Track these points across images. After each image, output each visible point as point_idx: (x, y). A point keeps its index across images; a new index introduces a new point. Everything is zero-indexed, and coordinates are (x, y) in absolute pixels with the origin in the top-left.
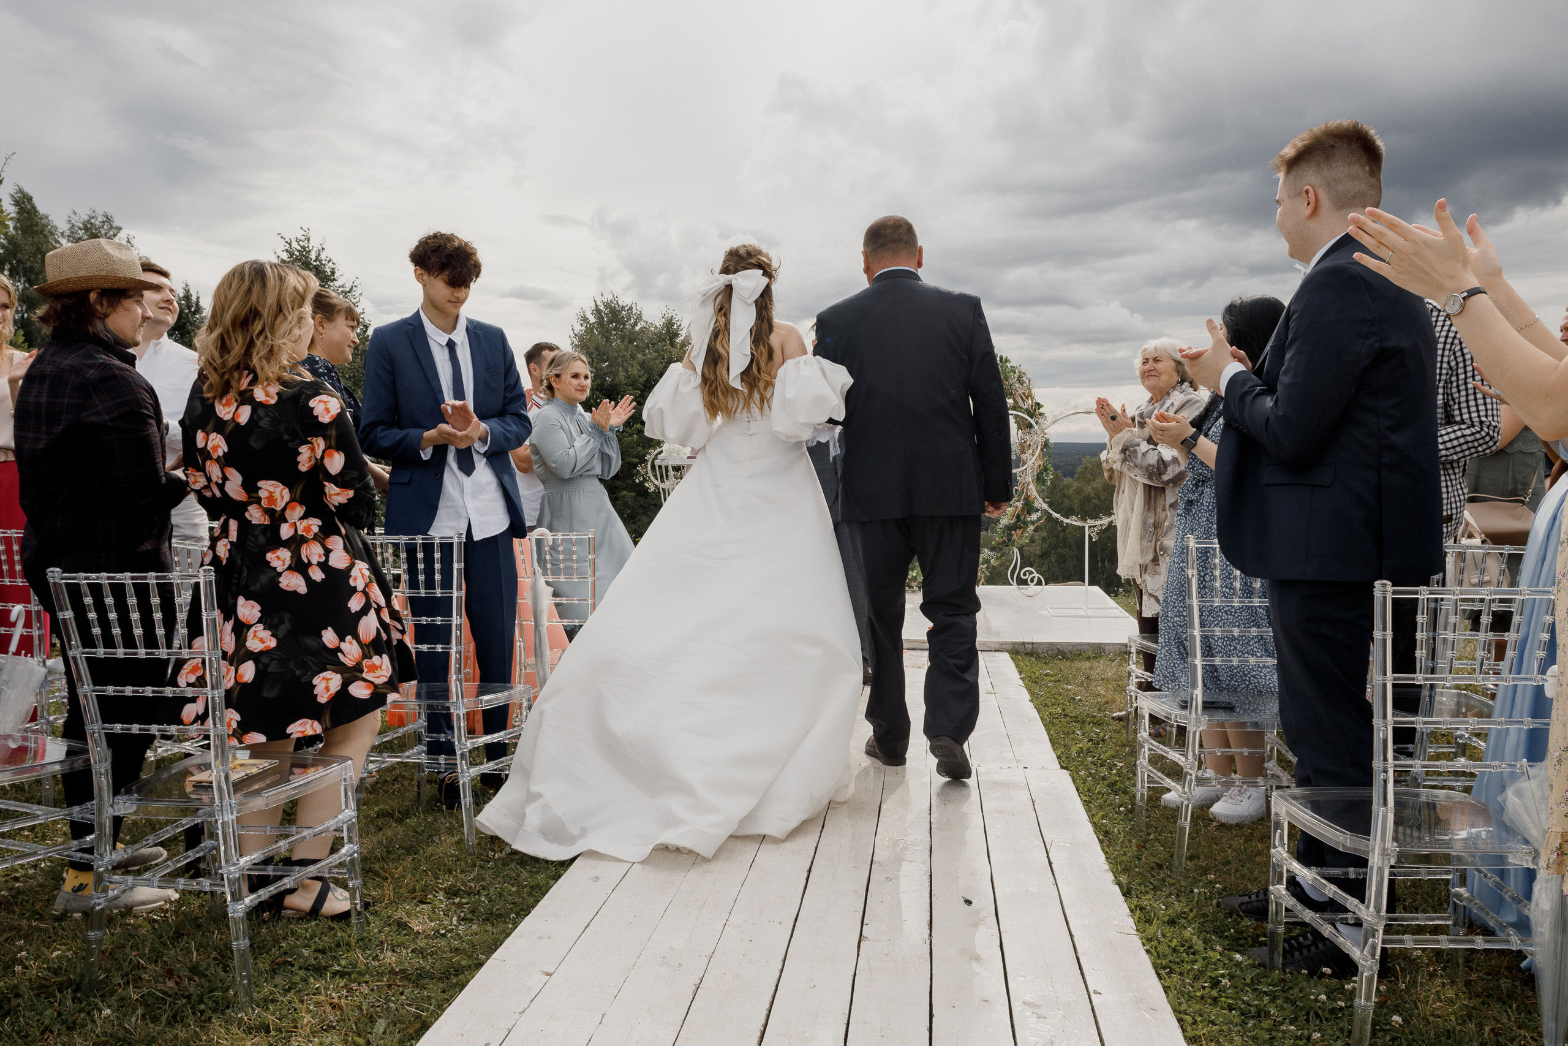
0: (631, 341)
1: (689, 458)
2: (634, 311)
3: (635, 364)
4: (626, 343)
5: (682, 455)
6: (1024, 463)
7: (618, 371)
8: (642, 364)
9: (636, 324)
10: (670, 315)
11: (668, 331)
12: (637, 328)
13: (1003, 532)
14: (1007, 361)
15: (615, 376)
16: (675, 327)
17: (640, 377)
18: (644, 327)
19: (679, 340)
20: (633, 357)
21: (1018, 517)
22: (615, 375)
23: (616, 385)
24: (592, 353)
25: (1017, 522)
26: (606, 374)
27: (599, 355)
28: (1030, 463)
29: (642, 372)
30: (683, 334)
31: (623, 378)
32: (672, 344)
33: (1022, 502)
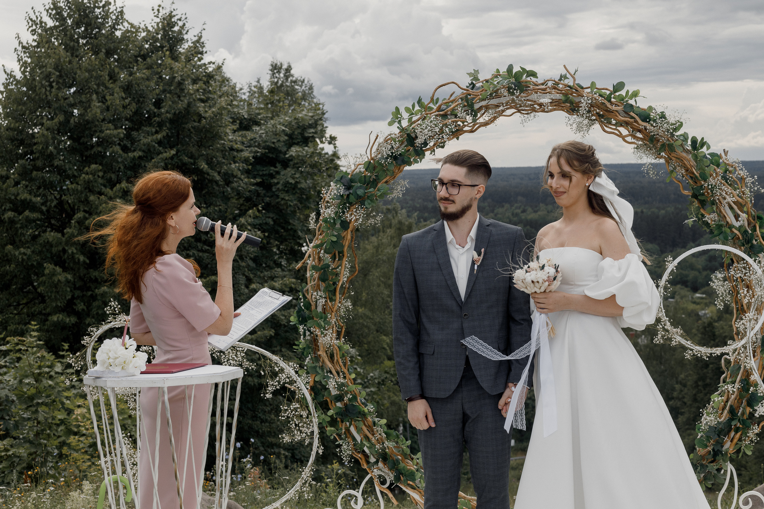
0: (109, 53)
1: (142, 373)
2: (112, 8)
3: (117, 89)
4: (102, 55)
5: (131, 369)
6: (744, 335)
7: (90, 101)
8: (127, 88)
9: (113, 28)
10: (167, 11)
11: (164, 36)
12: (118, 34)
13: (708, 438)
14: (703, 143)
15: (85, 109)
16: (176, 29)
17: (124, 107)
18: (127, 31)
19: (183, 48)
20: (113, 77)
21: (733, 412)
22: (86, 106)
23: (88, 122)
24: (50, 74)
25: (731, 419)
26: (73, 106)
27: (60, 76)
28: (751, 334)
29: (127, 101)
30: (190, 37)
31: (98, 111)
32: (175, 57)
33: (737, 385)
